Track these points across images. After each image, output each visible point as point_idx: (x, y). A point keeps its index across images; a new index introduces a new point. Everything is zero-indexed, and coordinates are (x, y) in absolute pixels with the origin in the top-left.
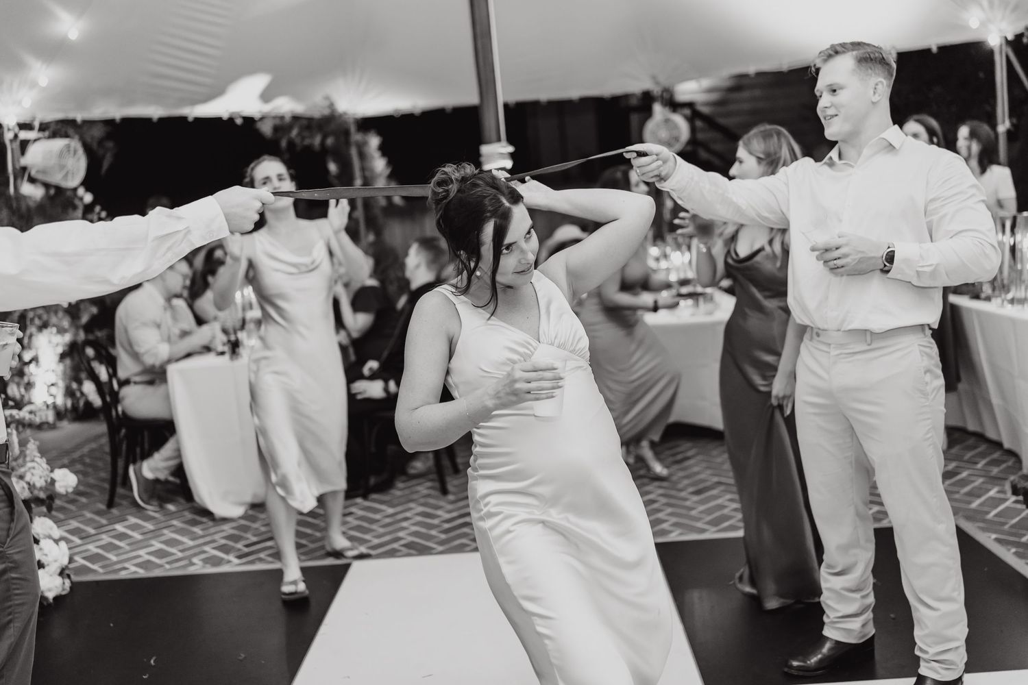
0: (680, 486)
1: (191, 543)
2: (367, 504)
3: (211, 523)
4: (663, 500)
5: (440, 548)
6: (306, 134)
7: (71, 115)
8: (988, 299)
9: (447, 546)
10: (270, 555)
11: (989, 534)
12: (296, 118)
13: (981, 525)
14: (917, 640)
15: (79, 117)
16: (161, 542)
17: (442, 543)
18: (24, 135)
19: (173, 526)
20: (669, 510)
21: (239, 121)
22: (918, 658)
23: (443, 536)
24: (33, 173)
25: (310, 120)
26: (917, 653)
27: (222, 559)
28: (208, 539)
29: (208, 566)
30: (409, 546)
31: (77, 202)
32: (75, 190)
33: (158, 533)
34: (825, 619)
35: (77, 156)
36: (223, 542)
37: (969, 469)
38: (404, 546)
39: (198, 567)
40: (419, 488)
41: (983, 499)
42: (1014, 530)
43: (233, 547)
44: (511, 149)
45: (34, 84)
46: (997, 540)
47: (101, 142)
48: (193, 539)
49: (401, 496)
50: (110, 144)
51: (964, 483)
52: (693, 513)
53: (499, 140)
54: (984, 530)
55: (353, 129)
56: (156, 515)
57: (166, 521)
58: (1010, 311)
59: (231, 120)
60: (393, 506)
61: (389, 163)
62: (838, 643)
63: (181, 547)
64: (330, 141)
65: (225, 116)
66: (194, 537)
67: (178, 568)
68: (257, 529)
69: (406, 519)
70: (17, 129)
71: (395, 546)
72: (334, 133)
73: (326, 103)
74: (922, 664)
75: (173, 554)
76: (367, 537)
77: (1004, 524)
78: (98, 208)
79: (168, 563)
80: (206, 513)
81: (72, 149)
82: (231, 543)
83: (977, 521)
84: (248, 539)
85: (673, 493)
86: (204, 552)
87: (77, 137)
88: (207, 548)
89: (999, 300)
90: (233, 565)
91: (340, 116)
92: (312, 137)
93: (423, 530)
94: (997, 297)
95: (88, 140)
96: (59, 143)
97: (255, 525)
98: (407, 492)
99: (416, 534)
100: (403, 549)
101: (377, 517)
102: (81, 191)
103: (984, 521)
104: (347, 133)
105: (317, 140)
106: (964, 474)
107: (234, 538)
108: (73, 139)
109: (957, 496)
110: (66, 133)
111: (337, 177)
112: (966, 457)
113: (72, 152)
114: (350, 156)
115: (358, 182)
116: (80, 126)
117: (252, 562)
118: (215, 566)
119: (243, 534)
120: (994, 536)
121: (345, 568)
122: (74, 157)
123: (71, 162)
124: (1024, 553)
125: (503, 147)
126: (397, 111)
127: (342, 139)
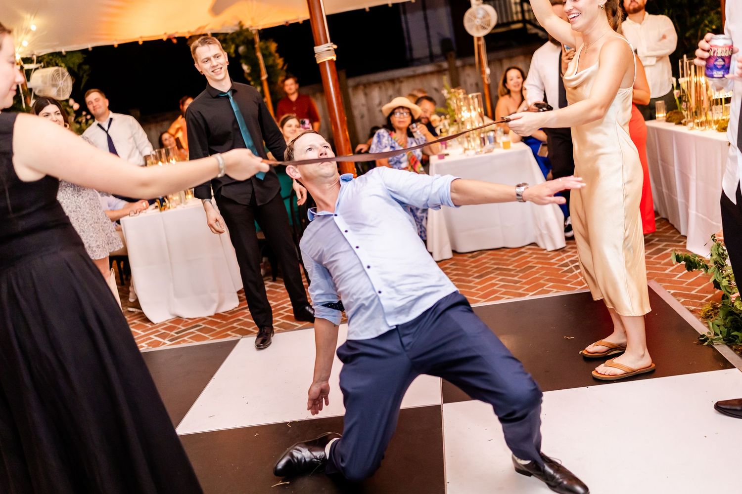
1: (143, 334)
7: (58, 50)
10: (190, 338)
13: (667, 284)
15: (63, 50)
18: (27, 67)
21: (175, 41)
24: (36, 93)
25: (227, 34)
27: (161, 342)
28: (154, 330)
29: (151, 347)
30: (282, 326)
31: (68, 109)
32: (67, 101)
35: (65, 78)
36: (163, 331)
42: (688, 287)
43: (169, 334)
44: (335, 47)
45: (28, 31)
47: (80, 66)
48: (144, 331)
50: (86, 67)
53: (327, 42)
55: (257, 39)
59: (169, 40)
65: (165, 38)
68: (186, 321)
69: (283, 308)
70: (22, 63)
72: (243, 43)
77: (682, 282)
78: (84, 113)
81: (60, 73)
83: (665, 282)
84: (179, 328)
86: (151, 338)
87: (63, 65)
88: (152, 336)
89: (691, 124)
90: (167, 345)
91: (247, 30)
92: (228, 47)
95: (71, 66)
96: (51, 70)
99: (286, 318)
102: (71, 102)
103: (670, 282)
104: (253, 42)
105: (232, 49)
107: (170, 328)
108: (61, 66)
109: (658, 266)
110: (55, 62)
111: (249, 74)
112: (674, 239)
113: (61, 75)
114: (257, 59)
115: (264, 77)
116: (65, 56)
117: (179, 343)
118: (155, 347)
119: (176, 325)
120: (672, 292)
121: (235, 342)
122: (62, 79)
123: (61, 83)
124: (689, 302)
125: (329, 47)
126: (287, 22)
127: (250, 47)
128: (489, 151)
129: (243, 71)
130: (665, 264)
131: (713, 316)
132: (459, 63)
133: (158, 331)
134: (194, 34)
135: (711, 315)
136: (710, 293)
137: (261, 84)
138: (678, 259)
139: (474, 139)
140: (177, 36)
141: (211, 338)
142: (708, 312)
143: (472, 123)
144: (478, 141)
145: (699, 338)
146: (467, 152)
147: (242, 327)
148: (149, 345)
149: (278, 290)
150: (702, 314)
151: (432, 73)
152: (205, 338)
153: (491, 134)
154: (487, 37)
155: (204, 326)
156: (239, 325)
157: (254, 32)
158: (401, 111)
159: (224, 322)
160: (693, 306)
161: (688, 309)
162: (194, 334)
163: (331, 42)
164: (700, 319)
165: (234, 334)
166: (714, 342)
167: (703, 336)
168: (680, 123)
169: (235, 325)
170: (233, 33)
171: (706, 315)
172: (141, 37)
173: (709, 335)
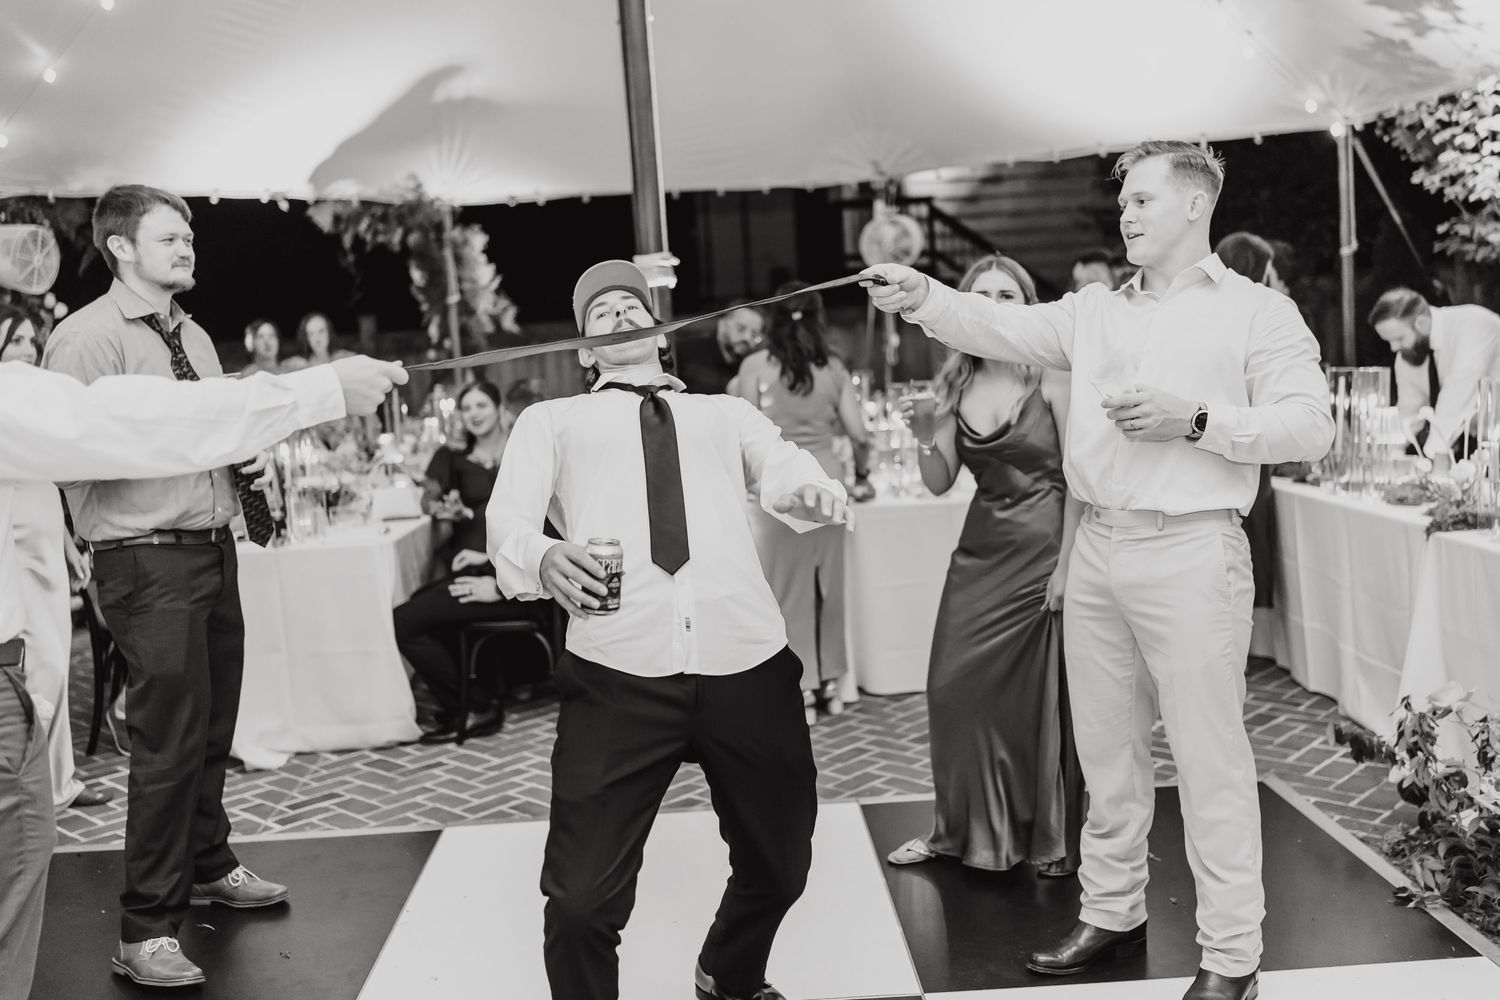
0: (899, 731)
2: (461, 751)
3: (239, 776)
4: (877, 750)
6: (381, 227)
7: (39, 191)
8: (1316, 482)
10: (325, 820)
11: (1309, 797)
12: (366, 205)
13: (1299, 785)
14: (1199, 923)
15: (51, 194)
20: (884, 762)
21: (284, 206)
22: (1200, 948)
25: (387, 206)
26: (1199, 940)
27: (259, 825)
31: (43, 314)
32: (42, 297)
34: (1083, 898)
35: (46, 251)
36: (259, 801)
37: (1289, 712)
38: (515, 808)
40: (537, 731)
41: (1303, 751)
42: (1340, 792)
43: (274, 809)
44: (676, 262)
46: (1317, 804)
49: (512, 741)
51: (1279, 730)
52: (916, 766)
53: (660, 249)
54: (1301, 791)
55: (448, 222)
58: (1344, 499)
59: (273, 203)
61: (498, 272)
62: (1099, 930)
64: (414, 238)
65: (265, 200)
68: (305, 784)
69: (519, 772)
71: (504, 808)
72: (421, 228)
73: (412, 184)
74: (1205, 954)
76: (464, 796)
77: (1329, 783)
81: (40, 239)
82: (269, 804)
83: (1294, 781)
84: (293, 798)
85: (889, 739)
87: (47, 222)
89: (1330, 485)
90: (274, 831)
91: (430, 203)
92: (389, 231)
94: (1327, 480)
95: (64, 227)
96: (21, 231)
97: (303, 780)
99: (531, 792)
100: (513, 812)
101: (478, 769)
102: (50, 300)
103: (1302, 780)
104: (439, 228)
105: (396, 237)
106: (1281, 719)
107: (273, 797)
108: (41, 224)
109: (1269, 747)
110: (31, 215)
111: (423, 290)
112: (1285, 697)
113: (40, 243)
114: (442, 260)
115: (453, 299)
116: (51, 207)
117: (300, 829)
118: (248, 834)
119: (285, 791)
120: (1314, 799)
121: (434, 836)
122: (41, 251)
123: (38, 259)
124: (1351, 821)
125: (664, 259)
126: (513, 198)
127: (432, 236)
129: (410, 280)
130: (1283, 745)
131: (1407, 852)
133: (244, 801)
134: (324, 197)
135: (1403, 850)
136: (1386, 807)
137: (444, 312)
140: (290, 196)
141: (373, 823)
142: (1398, 843)
145: (1396, 893)
147: (438, 805)
150: (1385, 847)
152: (359, 824)
155: (348, 796)
156: (429, 799)
157: (444, 210)
159: (394, 792)
160: (1362, 829)
161: (1355, 835)
162: (330, 814)
163: (671, 249)
164: (1385, 858)
165: (423, 820)
166: (1426, 903)
167: (1404, 889)
169: (419, 799)
170: (401, 206)
171: (1393, 849)
172: (216, 190)
173: (1414, 890)
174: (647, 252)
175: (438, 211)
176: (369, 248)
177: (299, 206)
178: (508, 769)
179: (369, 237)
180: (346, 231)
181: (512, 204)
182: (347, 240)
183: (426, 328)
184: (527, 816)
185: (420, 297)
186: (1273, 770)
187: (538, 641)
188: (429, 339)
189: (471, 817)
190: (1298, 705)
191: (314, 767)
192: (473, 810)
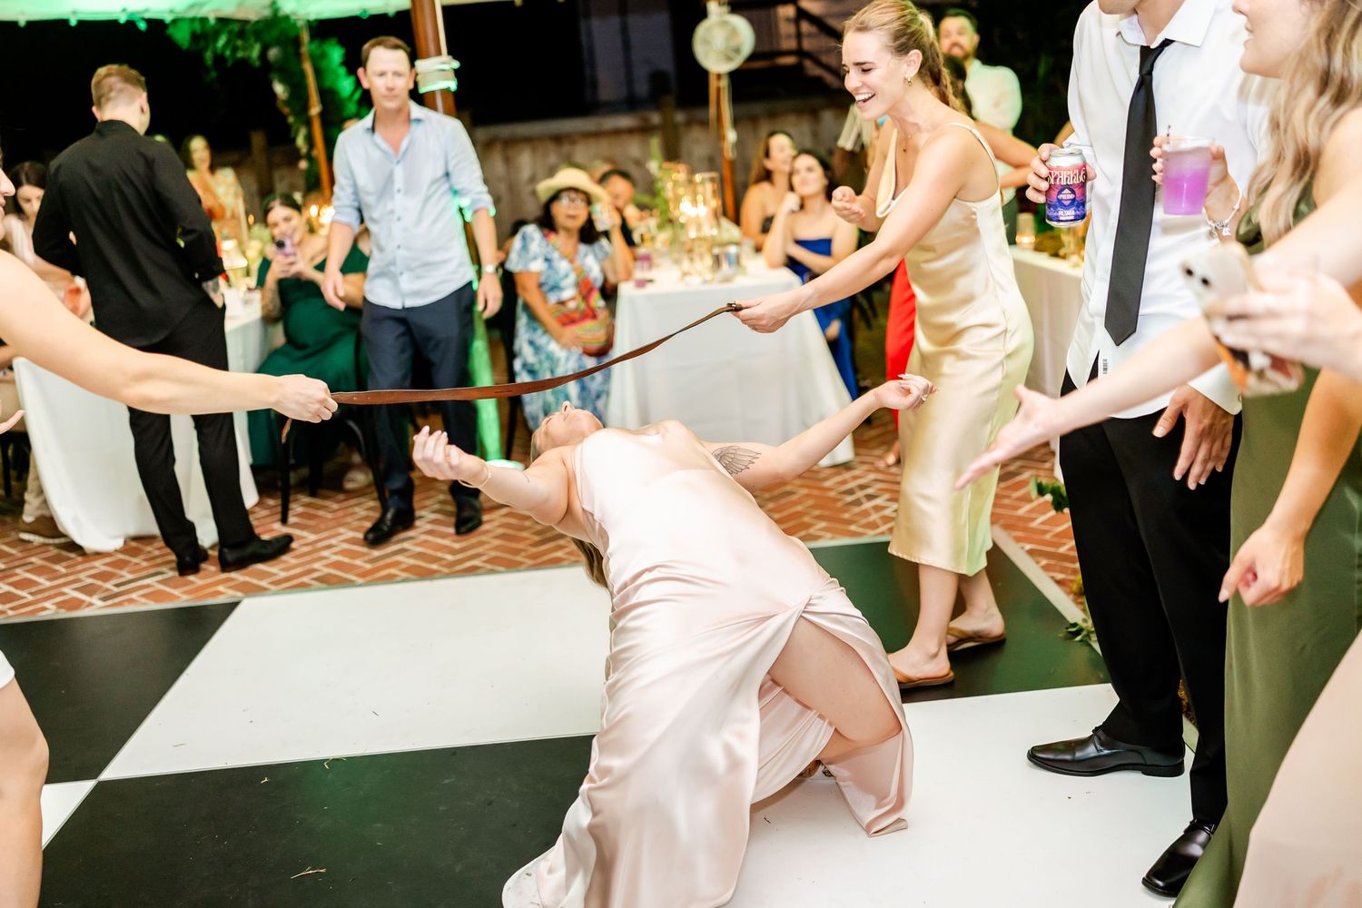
1: (48, 584)
3: (80, 559)
5: (360, 581)
6: (239, 43)
9: (369, 578)
10: (143, 596)
11: (1024, 545)
12: (223, 21)
13: (1020, 534)
16: (10, 584)
17: (363, 574)
19: (31, 563)
21: (142, 26)
23: (369, 566)
25: (245, 22)
27: (83, 601)
28: (71, 578)
29: (63, 611)
30: (321, 580)
33: (8, 573)
36: (90, 581)
38: (315, 579)
39: (50, 611)
40: (357, 509)
41: (1035, 503)
42: (1055, 540)
43: (101, 587)
44: (456, 64)
46: (1031, 553)
48: (50, 579)
49: (331, 520)
51: (1020, 485)
53: (439, 53)
54: (1018, 540)
55: (305, 37)
56: (13, 551)
57: (21, 559)
59: (131, 24)
60: (315, 530)
63: (33, 590)
64: (273, 53)
65: (123, 20)
66: (54, 575)
67: (22, 614)
68: (137, 564)
69: (329, 547)
71: (305, 579)
72: (278, 42)
75: (23, 598)
76: (273, 570)
77: (1045, 532)
79: (12, 609)
80: (74, 547)
82: (99, 583)
83: (1015, 531)
84: (122, 576)
86: (64, 594)
88: (65, 590)
90: (96, 607)
91: (287, 18)
92: (247, 48)
93: (346, 560)
97: (135, 560)
98: (340, 514)
99: (337, 565)
100: (313, 582)
103: (1025, 529)
104: (296, 42)
105: (255, 52)
106: (1024, 476)
107: (104, 576)
109: (1007, 501)
111: (286, 103)
114: (303, 75)
115: (315, 110)
117: (120, 604)
118: (71, 610)
119: (117, 571)
120: (1028, 547)
121: (233, 606)
124: (1055, 565)
125: (444, 63)
126: (365, 11)
127: (291, 50)
128: (727, 280)
129: (274, 95)
130: (1018, 499)
132: (680, 117)
134: (180, 16)
137: (308, 123)
138: (1041, 490)
139: (701, 257)
140: (148, 16)
141: (184, 597)
143: (699, 227)
144: (709, 261)
145: (1067, 628)
146: (688, 279)
148: (60, 605)
149: (321, 513)
150: (1075, 587)
151: (630, 131)
152: (171, 597)
153: (733, 250)
154: (733, 75)
157: (300, 24)
158: (573, 195)
160: (1061, 572)
161: (1053, 578)
162: (151, 589)
163: (450, 52)
164: (1071, 596)
165: (231, 592)
167: (1075, 625)
168: (1056, 255)
170: (258, 22)
172: (74, 13)
173: (1084, 625)
174: (427, 56)
175: (294, 25)
176: (230, 63)
177: (156, 25)
178: (320, 545)
179: (228, 53)
180: (206, 48)
181: (365, 17)
182: (208, 56)
183: (294, 140)
184: (324, 586)
185: (286, 110)
186: (1002, 522)
187: (350, 427)
188: (297, 150)
189: (273, 588)
190: (1045, 462)
191: (149, 548)
192: (276, 583)
